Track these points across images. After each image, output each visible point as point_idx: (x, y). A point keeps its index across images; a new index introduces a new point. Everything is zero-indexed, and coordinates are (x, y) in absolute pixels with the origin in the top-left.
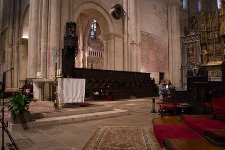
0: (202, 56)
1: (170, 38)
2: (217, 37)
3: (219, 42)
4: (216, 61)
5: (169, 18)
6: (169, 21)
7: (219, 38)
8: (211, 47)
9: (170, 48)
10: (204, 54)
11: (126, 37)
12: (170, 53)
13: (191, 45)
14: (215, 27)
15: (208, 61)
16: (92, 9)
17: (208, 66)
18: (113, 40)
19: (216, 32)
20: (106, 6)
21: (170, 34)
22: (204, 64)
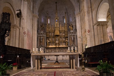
0: (46, 43)
1: (33, 33)
2: (53, 35)
3: (54, 38)
4: (52, 45)
5: (34, 23)
6: (34, 24)
7: (54, 36)
8: (50, 39)
9: (33, 38)
10: (48, 42)
11: (21, 28)
12: (33, 40)
13: (42, 37)
14: (52, 31)
15: (49, 45)
16: (8, 7)
17: (49, 48)
18: (15, 29)
19: (52, 33)
20: (15, 8)
21: (34, 30)
22: (48, 47)
